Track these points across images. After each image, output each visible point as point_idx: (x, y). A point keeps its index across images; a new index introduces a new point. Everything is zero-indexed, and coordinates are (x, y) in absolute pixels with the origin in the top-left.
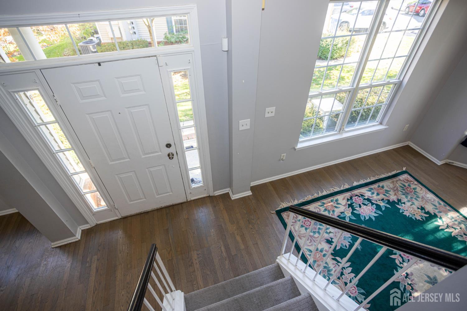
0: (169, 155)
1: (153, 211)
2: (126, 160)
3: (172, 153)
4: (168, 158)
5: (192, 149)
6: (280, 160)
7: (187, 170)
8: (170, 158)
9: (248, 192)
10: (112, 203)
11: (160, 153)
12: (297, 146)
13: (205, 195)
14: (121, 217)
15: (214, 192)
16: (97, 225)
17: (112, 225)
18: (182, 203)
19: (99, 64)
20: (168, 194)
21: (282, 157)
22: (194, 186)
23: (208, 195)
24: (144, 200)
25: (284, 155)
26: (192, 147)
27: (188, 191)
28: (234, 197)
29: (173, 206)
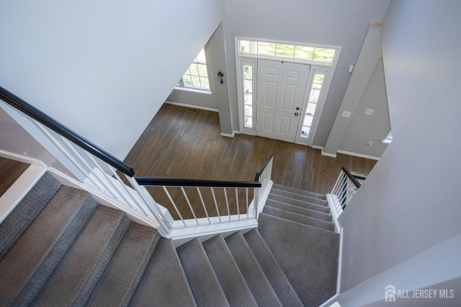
0: (296, 114)
1: (273, 140)
2: (273, 108)
3: (297, 113)
4: (295, 115)
5: (310, 115)
6: (366, 144)
7: (302, 125)
8: (295, 116)
9: (334, 155)
10: (255, 126)
11: (291, 111)
12: (383, 140)
13: (306, 144)
14: (255, 135)
15: (312, 145)
16: (242, 134)
17: (250, 137)
18: (291, 143)
19: (282, 62)
20: (286, 134)
21: (368, 143)
22: (302, 136)
23: (308, 145)
24: (272, 131)
25: (371, 143)
26: (311, 114)
27: (297, 138)
28: (323, 154)
29: (285, 142)
